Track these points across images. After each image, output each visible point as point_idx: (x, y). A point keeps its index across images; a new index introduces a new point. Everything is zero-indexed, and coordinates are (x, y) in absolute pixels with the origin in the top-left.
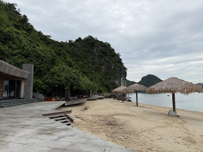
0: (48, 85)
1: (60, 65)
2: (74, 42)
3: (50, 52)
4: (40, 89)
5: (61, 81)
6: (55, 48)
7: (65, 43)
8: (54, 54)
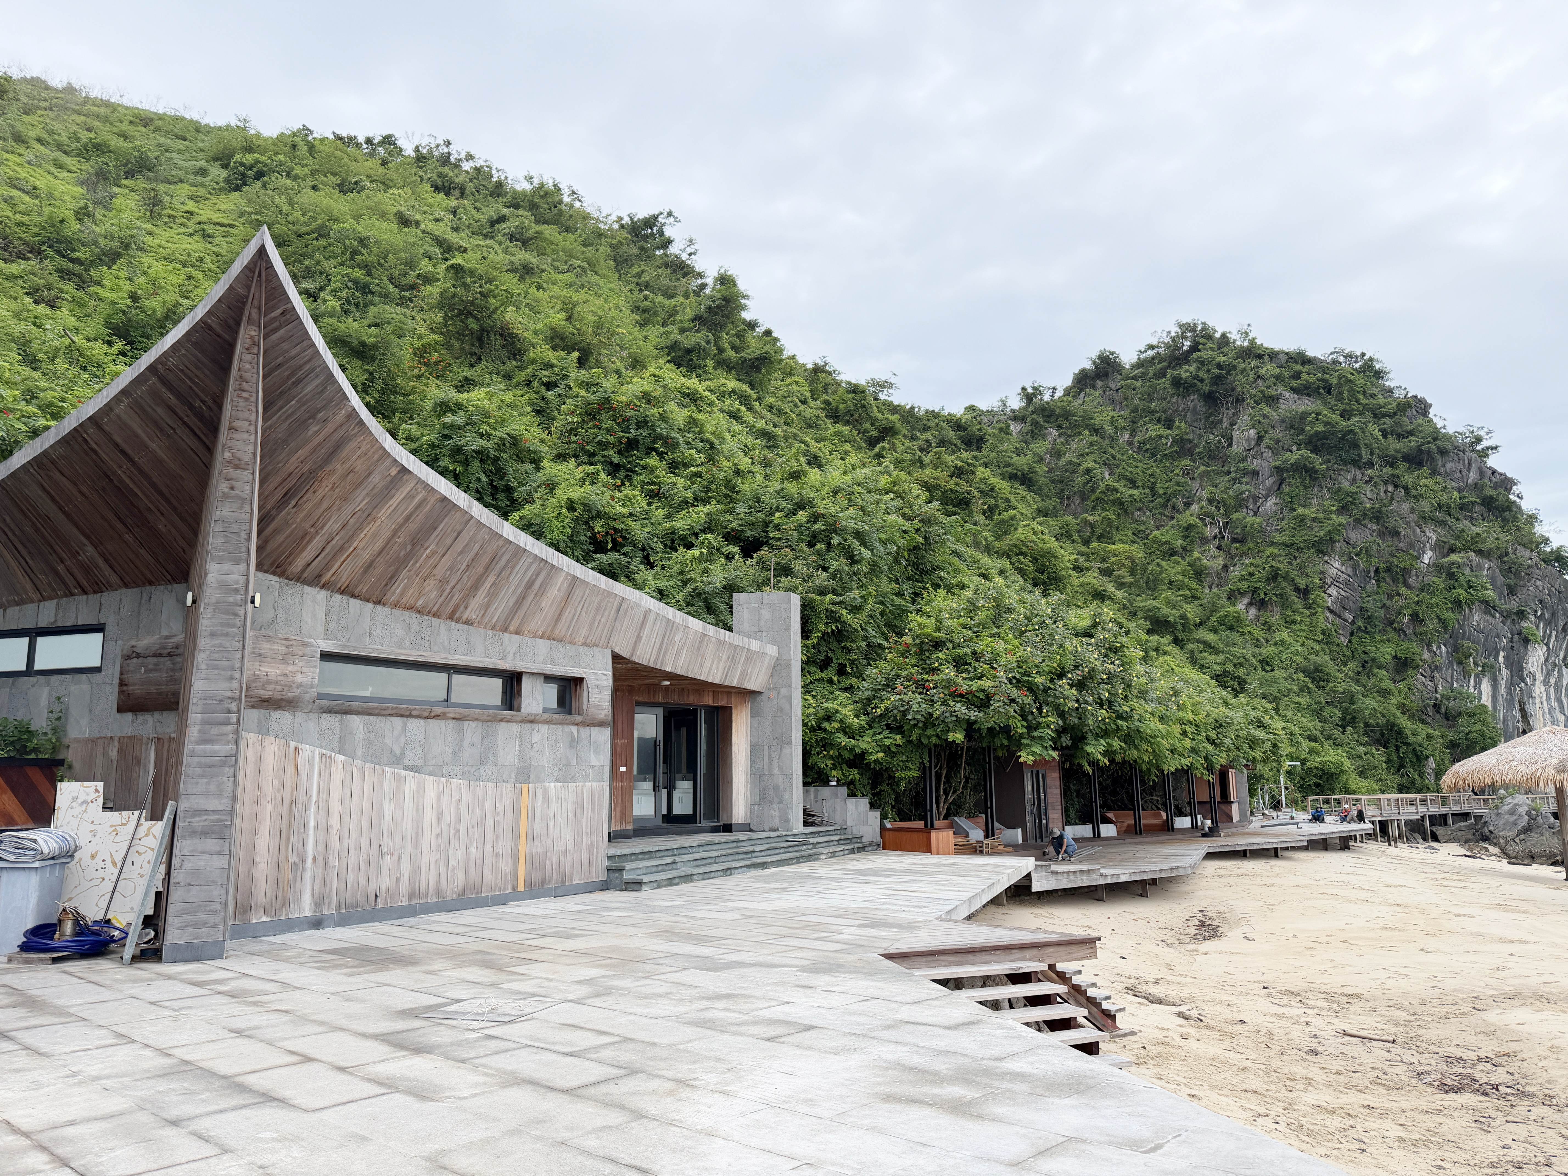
0: (899, 729)
1: (966, 580)
2: (1059, 394)
3: (899, 496)
4: (851, 764)
5: (988, 698)
6: (926, 459)
7: (990, 412)
8: (926, 508)
